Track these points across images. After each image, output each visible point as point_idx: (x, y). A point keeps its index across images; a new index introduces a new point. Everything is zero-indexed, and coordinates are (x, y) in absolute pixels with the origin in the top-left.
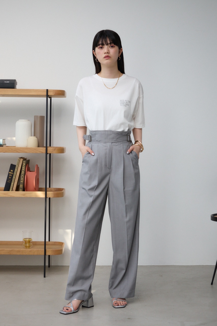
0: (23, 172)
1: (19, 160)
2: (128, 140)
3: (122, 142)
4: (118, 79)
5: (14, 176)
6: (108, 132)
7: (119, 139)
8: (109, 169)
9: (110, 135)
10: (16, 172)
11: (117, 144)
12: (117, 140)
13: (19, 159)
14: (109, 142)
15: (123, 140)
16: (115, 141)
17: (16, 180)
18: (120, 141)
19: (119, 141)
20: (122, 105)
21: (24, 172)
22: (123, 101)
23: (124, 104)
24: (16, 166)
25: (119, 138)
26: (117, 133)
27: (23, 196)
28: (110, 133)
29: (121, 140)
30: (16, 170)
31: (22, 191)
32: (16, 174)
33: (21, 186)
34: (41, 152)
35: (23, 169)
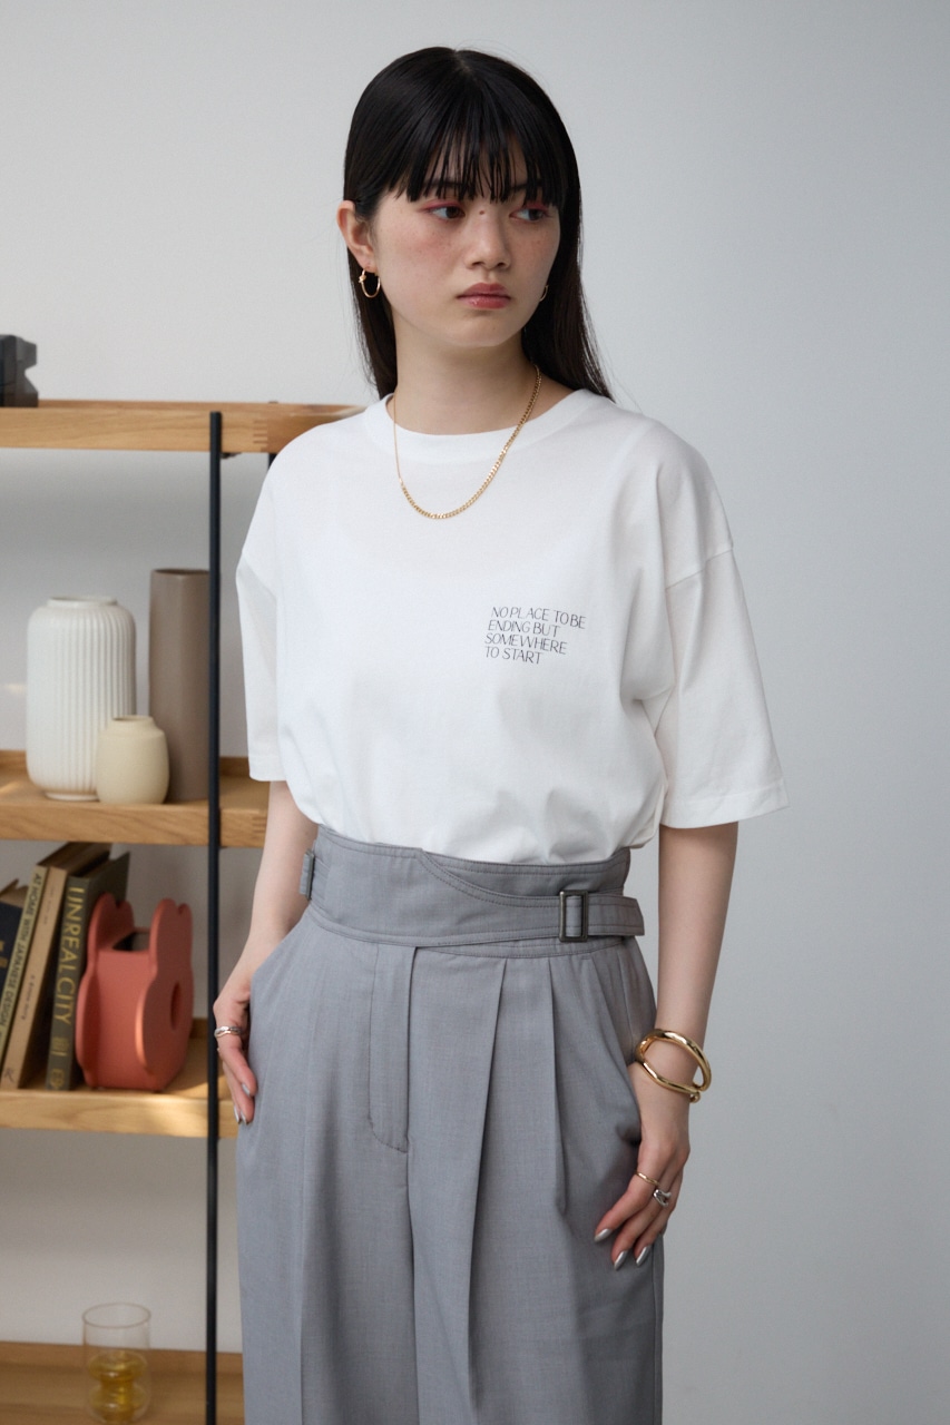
0: (69, 957)
1: (38, 877)
2: (571, 932)
3: (502, 949)
4: (514, 436)
5: (11, 985)
6: (399, 860)
7: (476, 923)
8: (389, 1145)
9: (410, 881)
10: (23, 955)
11: (459, 961)
12: (459, 932)
13: (42, 871)
14: (400, 938)
15: (515, 934)
16: (444, 933)
17: (27, 1007)
18: (491, 936)
19: (482, 937)
20: (502, 647)
21: (74, 957)
22: (514, 618)
23: (517, 642)
24: (25, 916)
25: (483, 913)
26: (467, 879)
27: (63, 1125)
28: (411, 868)
29: (505, 935)
30: (21, 942)
31: (62, 1089)
32: (21, 967)
33: (58, 1047)
34: (177, 835)
35: (71, 939)
